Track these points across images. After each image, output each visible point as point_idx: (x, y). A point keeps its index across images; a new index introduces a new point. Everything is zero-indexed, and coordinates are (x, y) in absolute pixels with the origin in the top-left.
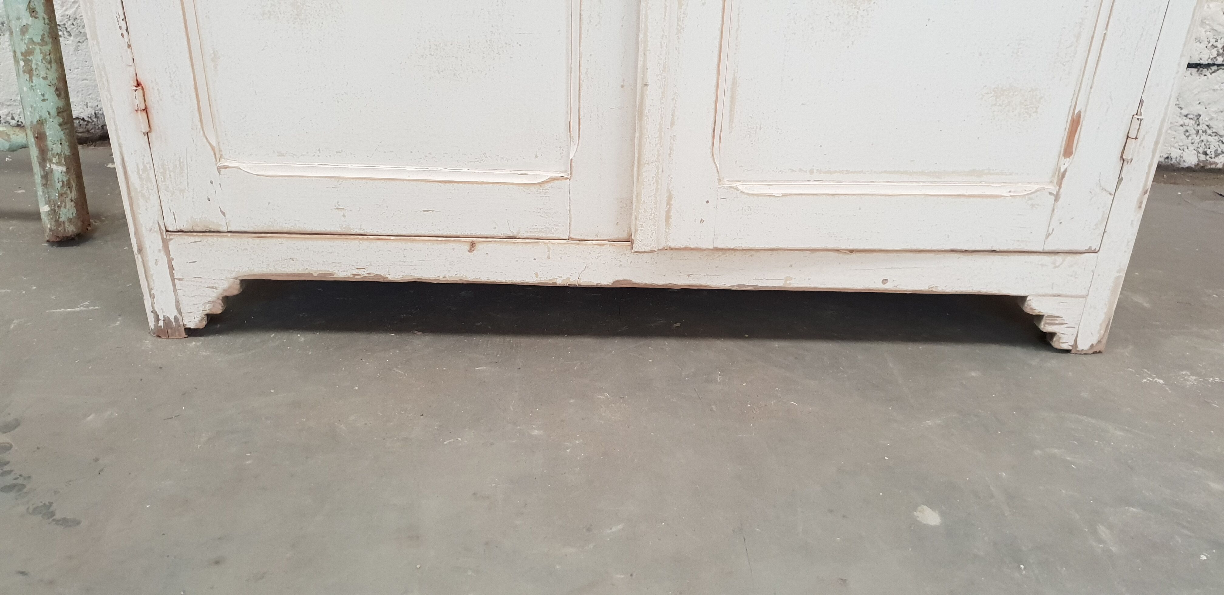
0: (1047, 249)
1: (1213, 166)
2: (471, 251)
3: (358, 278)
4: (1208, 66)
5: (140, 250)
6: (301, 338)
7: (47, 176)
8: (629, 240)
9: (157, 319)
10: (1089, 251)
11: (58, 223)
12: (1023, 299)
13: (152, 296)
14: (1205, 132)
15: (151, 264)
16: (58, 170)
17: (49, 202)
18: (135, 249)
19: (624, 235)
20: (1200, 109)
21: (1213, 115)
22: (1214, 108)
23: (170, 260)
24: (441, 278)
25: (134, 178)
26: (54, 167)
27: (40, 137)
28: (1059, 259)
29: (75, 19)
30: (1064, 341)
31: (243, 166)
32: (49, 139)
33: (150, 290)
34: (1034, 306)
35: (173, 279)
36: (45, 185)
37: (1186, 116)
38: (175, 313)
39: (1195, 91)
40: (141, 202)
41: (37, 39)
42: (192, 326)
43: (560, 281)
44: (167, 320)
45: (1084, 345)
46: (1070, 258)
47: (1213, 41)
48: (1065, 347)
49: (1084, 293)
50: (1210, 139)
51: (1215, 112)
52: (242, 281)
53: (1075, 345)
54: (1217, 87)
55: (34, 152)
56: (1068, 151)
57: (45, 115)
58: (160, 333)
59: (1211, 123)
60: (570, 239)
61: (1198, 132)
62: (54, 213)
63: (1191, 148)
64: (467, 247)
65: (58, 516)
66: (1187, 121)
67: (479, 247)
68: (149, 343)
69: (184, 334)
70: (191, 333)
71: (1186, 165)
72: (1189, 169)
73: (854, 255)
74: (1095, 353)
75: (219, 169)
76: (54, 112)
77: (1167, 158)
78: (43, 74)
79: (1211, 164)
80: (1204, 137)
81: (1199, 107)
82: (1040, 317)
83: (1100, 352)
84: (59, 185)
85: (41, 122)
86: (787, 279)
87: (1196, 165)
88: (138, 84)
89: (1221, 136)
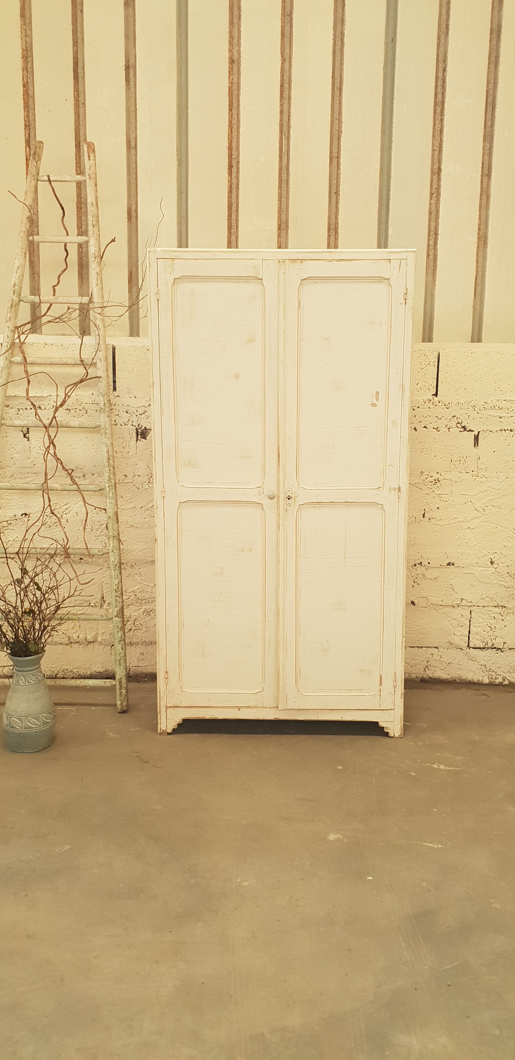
0: (381, 709)
1: (495, 683)
2: (239, 710)
3: (211, 718)
4: (484, 648)
5: (160, 712)
6: (195, 735)
7: (121, 693)
8: (278, 707)
9: (161, 730)
10: (392, 709)
11: (122, 707)
12: (378, 722)
13: (161, 724)
14: (489, 671)
15: (162, 715)
16: (124, 691)
17: (120, 701)
18: (158, 711)
19: (276, 706)
20: (485, 663)
21: (490, 665)
22: (490, 662)
23: (167, 714)
24: (231, 717)
25: (162, 694)
26: (123, 691)
27: (120, 683)
28: (385, 711)
29: (105, 640)
30: (391, 734)
31: (187, 690)
32: (123, 683)
33: (161, 722)
34: (382, 724)
35: (166, 719)
36: (120, 696)
37: (481, 665)
38: (166, 728)
39: (482, 657)
40: (162, 699)
41: (123, 656)
42: (169, 732)
43: (260, 718)
44: (163, 730)
45: (397, 736)
46: (387, 711)
47: (483, 640)
48: (392, 736)
49: (393, 721)
50: (492, 673)
51: (491, 664)
52: (183, 720)
53: (394, 735)
54: (489, 655)
55: (118, 687)
56: (381, 685)
57: (122, 676)
58: (161, 734)
59: (491, 668)
60: (263, 707)
61: (487, 671)
62: (122, 704)
63: (486, 677)
64: (238, 709)
65: (158, 767)
66: (482, 667)
67: (241, 709)
68: (159, 736)
69: (167, 734)
70: (168, 734)
71: (485, 683)
72: (486, 684)
73: (333, 711)
74: (400, 738)
75: (182, 691)
76: (124, 676)
77: (478, 680)
78: (123, 665)
79: (494, 682)
80: (490, 673)
81: (485, 662)
82: (383, 728)
83: (402, 737)
84: (124, 696)
85: (121, 678)
86: (318, 717)
87: (489, 683)
88: (167, 672)
89: (496, 672)
